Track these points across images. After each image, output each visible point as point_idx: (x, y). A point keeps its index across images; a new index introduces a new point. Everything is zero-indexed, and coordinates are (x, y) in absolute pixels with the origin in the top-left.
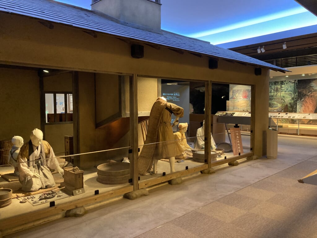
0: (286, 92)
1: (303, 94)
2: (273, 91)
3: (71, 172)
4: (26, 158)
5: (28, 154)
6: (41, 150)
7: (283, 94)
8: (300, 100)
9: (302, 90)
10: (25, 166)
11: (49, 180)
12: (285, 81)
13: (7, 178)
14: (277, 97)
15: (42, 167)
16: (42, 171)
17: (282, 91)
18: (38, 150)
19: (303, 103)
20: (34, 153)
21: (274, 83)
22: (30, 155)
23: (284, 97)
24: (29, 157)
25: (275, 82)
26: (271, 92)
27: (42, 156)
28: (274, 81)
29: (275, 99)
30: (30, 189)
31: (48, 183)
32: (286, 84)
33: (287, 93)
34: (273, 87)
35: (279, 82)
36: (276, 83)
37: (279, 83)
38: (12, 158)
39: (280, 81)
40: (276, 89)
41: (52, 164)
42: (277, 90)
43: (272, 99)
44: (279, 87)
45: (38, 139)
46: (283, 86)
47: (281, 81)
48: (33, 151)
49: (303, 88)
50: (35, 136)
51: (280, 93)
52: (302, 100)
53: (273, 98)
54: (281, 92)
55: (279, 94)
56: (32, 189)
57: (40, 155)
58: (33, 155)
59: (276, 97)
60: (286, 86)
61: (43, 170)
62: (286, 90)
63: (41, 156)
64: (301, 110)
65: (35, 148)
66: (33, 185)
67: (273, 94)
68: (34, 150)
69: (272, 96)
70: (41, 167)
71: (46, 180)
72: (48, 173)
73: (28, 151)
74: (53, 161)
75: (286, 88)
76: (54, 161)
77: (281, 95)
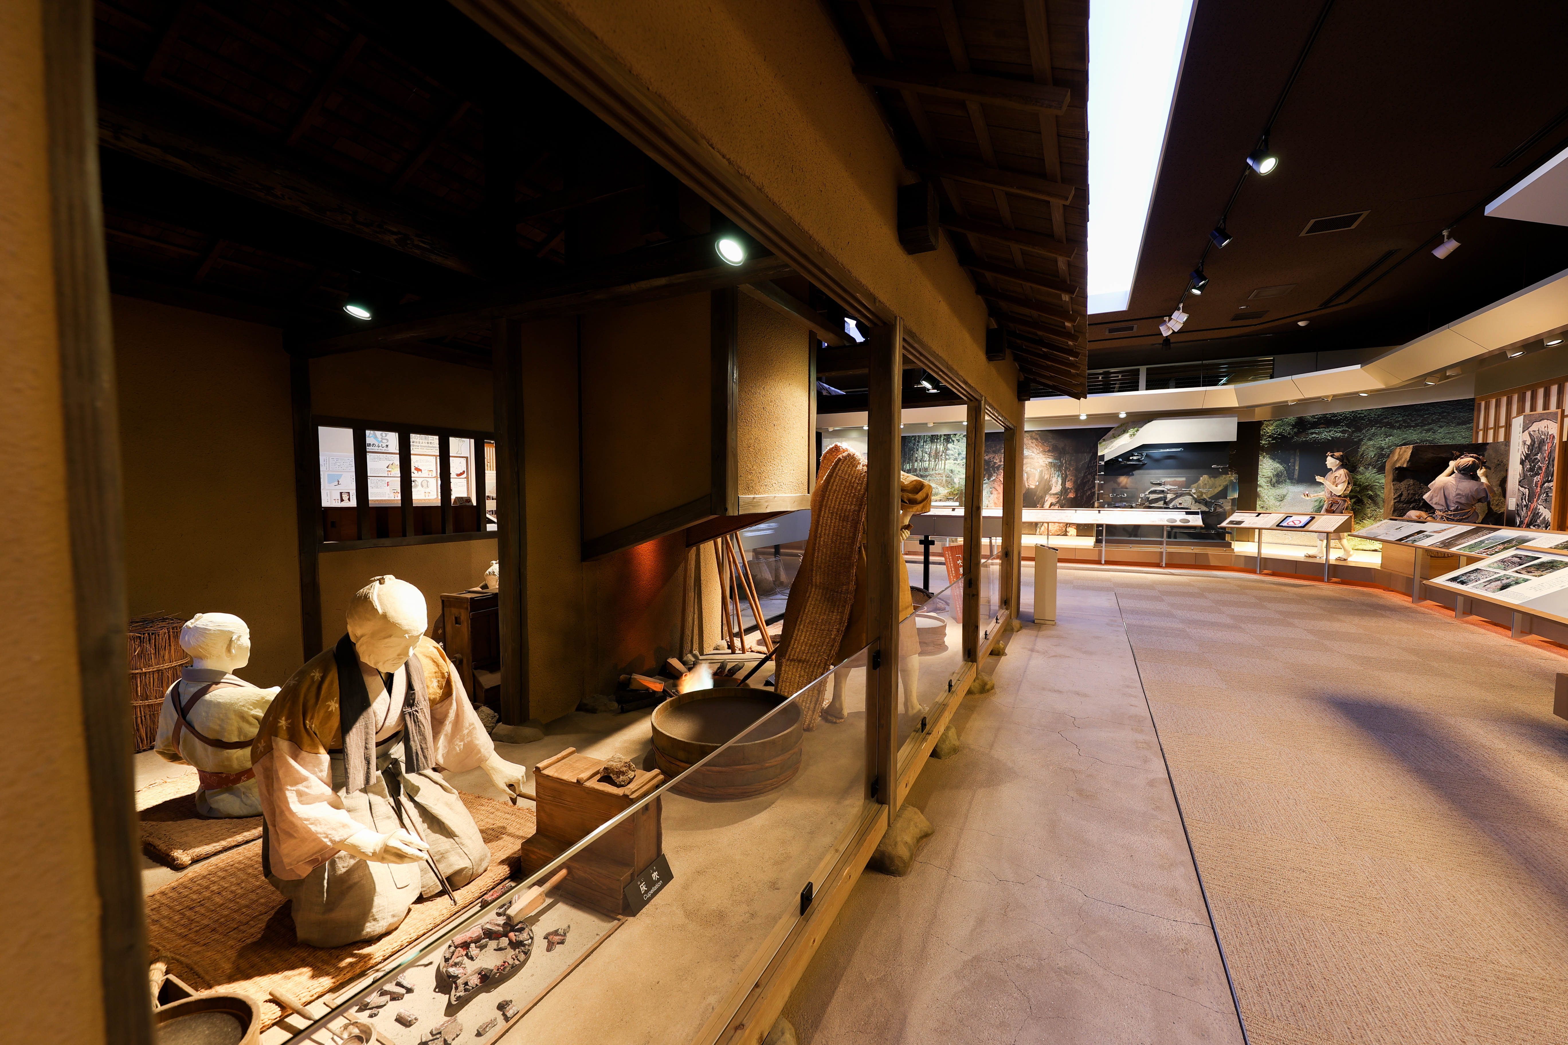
0: (956, 459)
1: (993, 467)
2: (926, 457)
3: (593, 784)
4: (322, 751)
5: (335, 722)
6: (410, 687)
7: (950, 464)
8: (989, 479)
9: (991, 456)
10: (317, 799)
11: (461, 845)
12: (955, 435)
13: (163, 847)
14: (937, 472)
15: (412, 778)
16: (412, 799)
17: (947, 457)
18: (390, 692)
19: (994, 485)
20: (370, 710)
21: (928, 439)
22: (345, 727)
23: (952, 471)
24: (344, 742)
25: (932, 436)
26: (922, 460)
27: (416, 722)
28: (930, 434)
29: (931, 475)
30: (362, 927)
31: (456, 862)
32: (956, 442)
33: (959, 462)
34: (927, 447)
35: (941, 436)
36: (934, 439)
37: (942, 439)
38: (184, 730)
39: (943, 433)
40: (933, 452)
41: (459, 745)
42: (937, 456)
43: (926, 476)
44: (941, 448)
45: (406, 632)
46: (950, 446)
47: (945, 435)
48: (364, 703)
49: (995, 452)
50: (385, 616)
51: (943, 462)
52: (992, 479)
53: (927, 473)
54: (946, 459)
55: (941, 465)
56: (371, 928)
57: (403, 714)
58: (367, 727)
59: (934, 472)
60: (957, 447)
61: (417, 790)
62: (957, 455)
63: (408, 718)
64: (989, 501)
65: (374, 684)
66: (378, 901)
67: (927, 465)
68: (371, 696)
69: (926, 469)
70: (407, 782)
71: (442, 843)
72: (447, 804)
73: (334, 706)
74: (466, 732)
75: (957, 451)
76: (470, 733)
77: (946, 466)
